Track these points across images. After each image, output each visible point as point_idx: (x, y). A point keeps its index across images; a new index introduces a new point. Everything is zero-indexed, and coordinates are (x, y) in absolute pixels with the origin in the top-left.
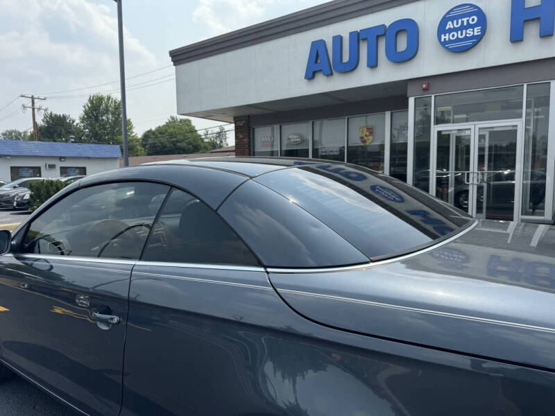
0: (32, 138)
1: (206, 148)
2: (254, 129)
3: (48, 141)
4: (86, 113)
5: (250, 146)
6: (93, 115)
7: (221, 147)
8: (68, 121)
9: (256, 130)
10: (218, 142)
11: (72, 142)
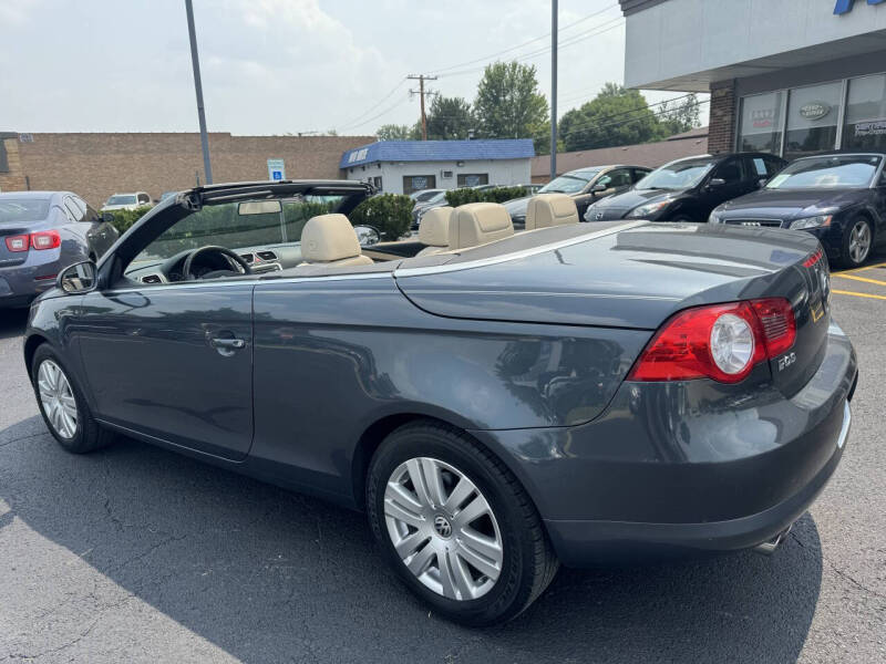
0: (417, 136)
1: (661, 133)
2: (742, 100)
3: (438, 139)
4: (482, 94)
5: (733, 128)
6: (492, 94)
7: (687, 129)
8: (461, 107)
9: (745, 100)
10: (683, 122)
11: (471, 139)
